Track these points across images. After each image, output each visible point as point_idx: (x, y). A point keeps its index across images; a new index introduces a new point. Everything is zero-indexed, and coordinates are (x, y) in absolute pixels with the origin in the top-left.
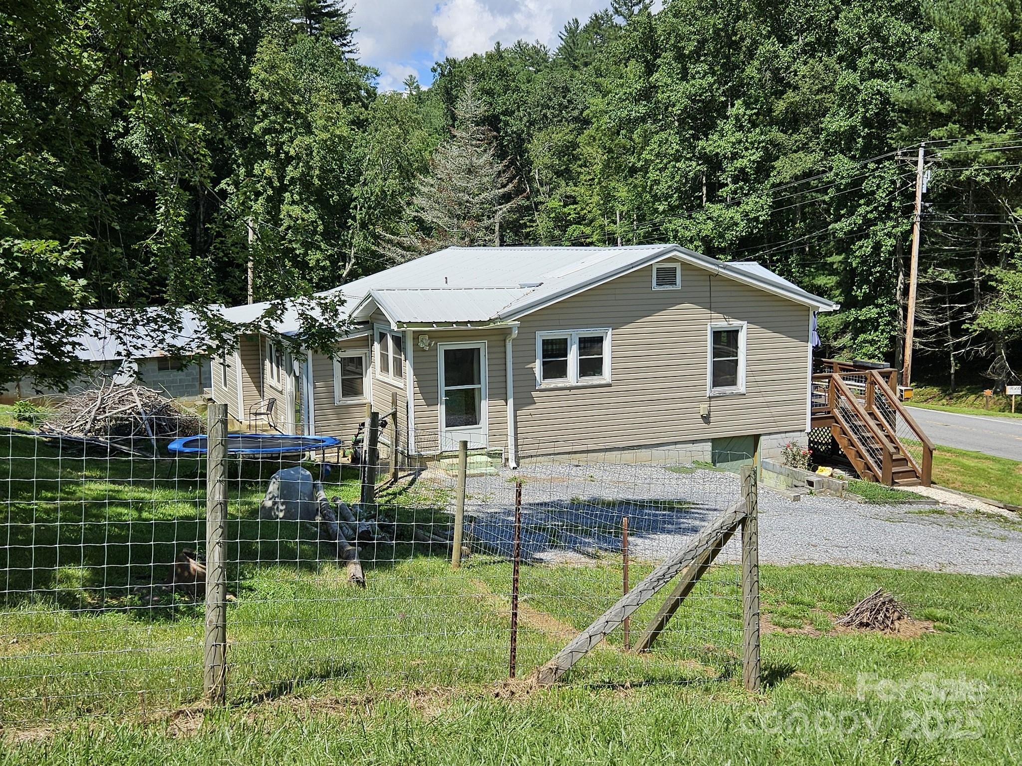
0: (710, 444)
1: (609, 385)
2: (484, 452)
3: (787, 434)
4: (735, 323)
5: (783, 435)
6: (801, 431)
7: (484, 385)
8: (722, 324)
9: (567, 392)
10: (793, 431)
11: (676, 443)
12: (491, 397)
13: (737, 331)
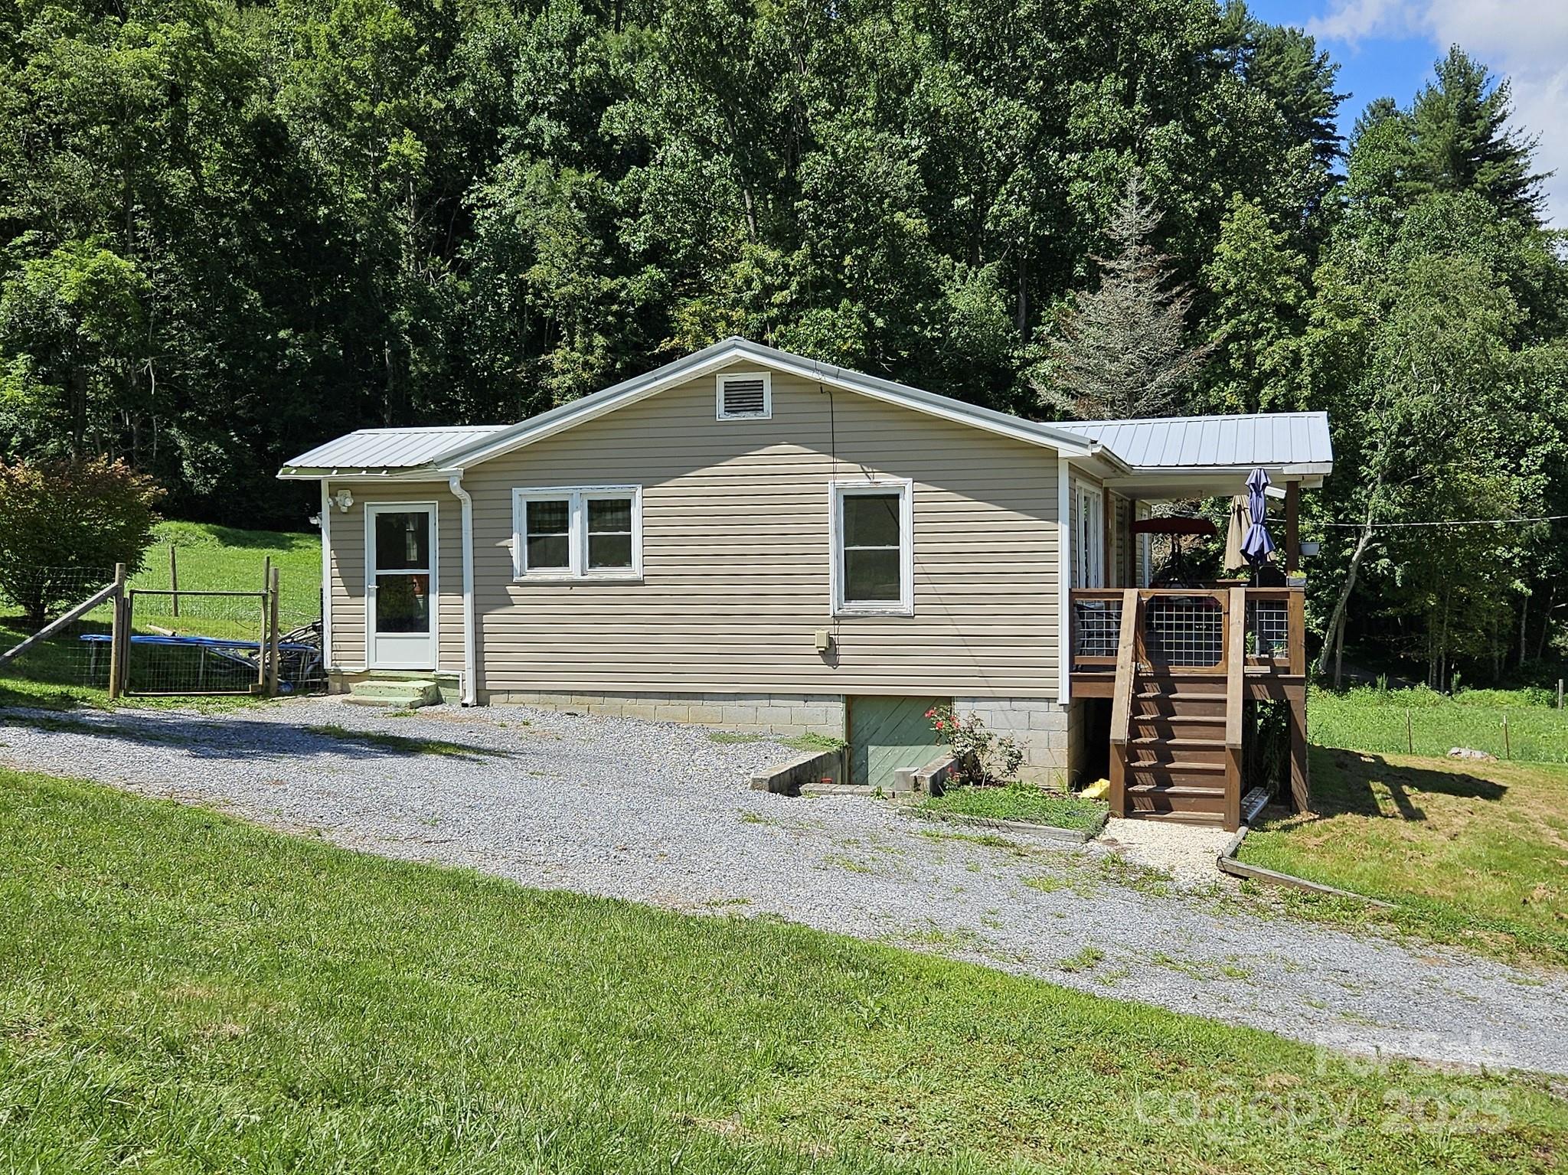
0: (842, 705)
1: (640, 583)
2: (431, 675)
3: (1015, 704)
4: (887, 482)
5: (1006, 704)
6: (1048, 700)
7: (433, 571)
8: (859, 481)
9: (566, 590)
10: (1030, 699)
11: (770, 696)
12: (443, 589)
13: (897, 497)
